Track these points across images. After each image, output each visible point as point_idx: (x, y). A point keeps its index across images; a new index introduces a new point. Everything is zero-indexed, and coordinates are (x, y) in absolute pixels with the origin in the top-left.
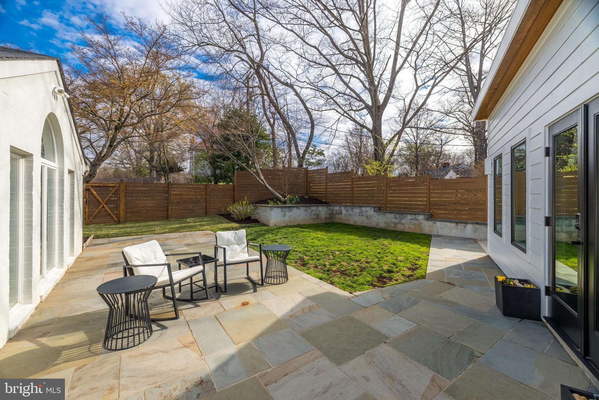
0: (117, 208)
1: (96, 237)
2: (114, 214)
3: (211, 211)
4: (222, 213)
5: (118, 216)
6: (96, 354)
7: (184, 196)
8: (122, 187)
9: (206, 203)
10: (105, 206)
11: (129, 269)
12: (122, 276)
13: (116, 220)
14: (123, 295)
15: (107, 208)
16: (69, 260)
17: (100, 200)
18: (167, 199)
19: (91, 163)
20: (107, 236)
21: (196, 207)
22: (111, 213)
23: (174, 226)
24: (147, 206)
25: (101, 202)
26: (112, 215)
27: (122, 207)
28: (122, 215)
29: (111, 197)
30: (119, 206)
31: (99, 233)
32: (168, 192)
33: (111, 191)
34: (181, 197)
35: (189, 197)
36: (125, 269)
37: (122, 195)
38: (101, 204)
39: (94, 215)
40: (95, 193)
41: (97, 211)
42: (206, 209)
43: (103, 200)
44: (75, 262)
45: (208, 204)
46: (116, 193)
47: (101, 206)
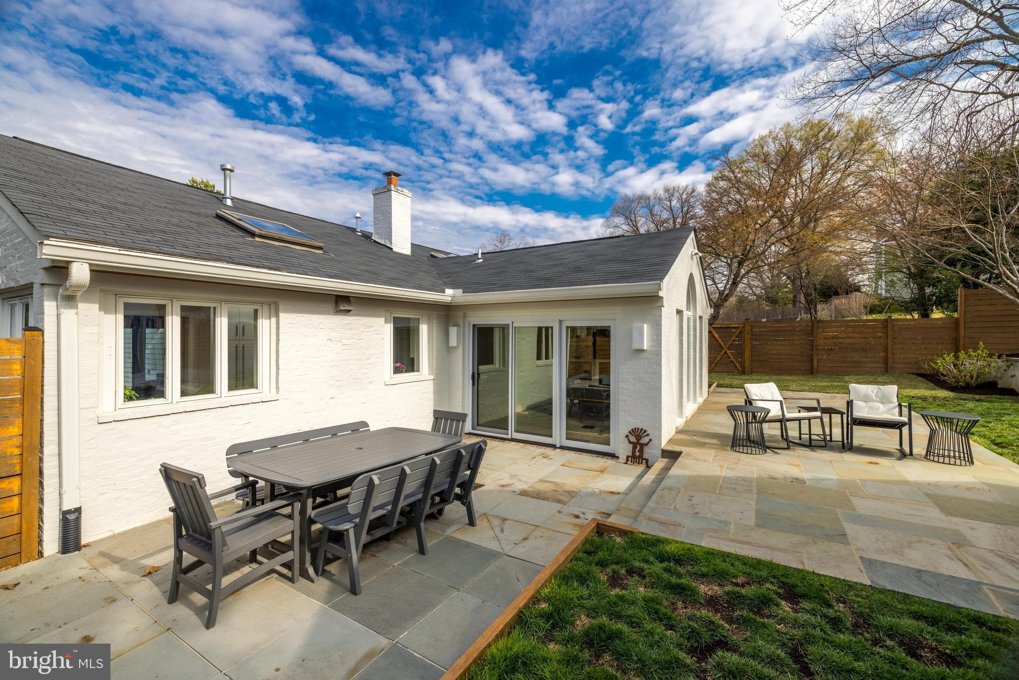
0: (741, 354)
1: (719, 386)
2: (738, 362)
3: (895, 366)
4: (923, 371)
5: (742, 364)
6: (726, 450)
7: (841, 340)
8: (748, 328)
9: (886, 350)
10: (728, 352)
11: (749, 402)
12: (744, 404)
13: (740, 369)
14: (744, 413)
15: (729, 354)
16: (700, 400)
17: (722, 344)
18: (812, 344)
19: (714, 304)
20: (731, 386)
21: (865, 359)
22: (734, 360)
23: (819, 384)
24: (780, 354)
25: (724, 346)
26: (735, 362)
27: (747, 353)
28: (747, 364)
29: (734, 341)
30: (744, 352)
31: (722, 382)
32: (811, 334)
33: (734, 333)
34: (835, 340)
35: (851, 341)
36: (746, 401)
37: (747, 337)
38: (723, 349)
39: (716, 362)
40: (716, 335)
41: (719, 357)
42: (886, 363)
43: (725, 344)
44: (704, 403)
45: (890, 355)
46: (741, 335)
47: (723, 352)
